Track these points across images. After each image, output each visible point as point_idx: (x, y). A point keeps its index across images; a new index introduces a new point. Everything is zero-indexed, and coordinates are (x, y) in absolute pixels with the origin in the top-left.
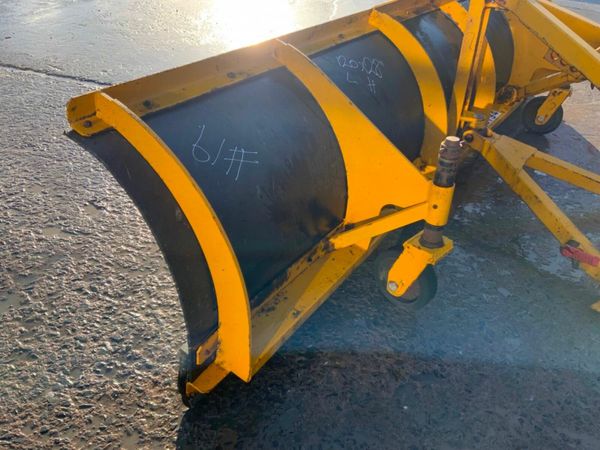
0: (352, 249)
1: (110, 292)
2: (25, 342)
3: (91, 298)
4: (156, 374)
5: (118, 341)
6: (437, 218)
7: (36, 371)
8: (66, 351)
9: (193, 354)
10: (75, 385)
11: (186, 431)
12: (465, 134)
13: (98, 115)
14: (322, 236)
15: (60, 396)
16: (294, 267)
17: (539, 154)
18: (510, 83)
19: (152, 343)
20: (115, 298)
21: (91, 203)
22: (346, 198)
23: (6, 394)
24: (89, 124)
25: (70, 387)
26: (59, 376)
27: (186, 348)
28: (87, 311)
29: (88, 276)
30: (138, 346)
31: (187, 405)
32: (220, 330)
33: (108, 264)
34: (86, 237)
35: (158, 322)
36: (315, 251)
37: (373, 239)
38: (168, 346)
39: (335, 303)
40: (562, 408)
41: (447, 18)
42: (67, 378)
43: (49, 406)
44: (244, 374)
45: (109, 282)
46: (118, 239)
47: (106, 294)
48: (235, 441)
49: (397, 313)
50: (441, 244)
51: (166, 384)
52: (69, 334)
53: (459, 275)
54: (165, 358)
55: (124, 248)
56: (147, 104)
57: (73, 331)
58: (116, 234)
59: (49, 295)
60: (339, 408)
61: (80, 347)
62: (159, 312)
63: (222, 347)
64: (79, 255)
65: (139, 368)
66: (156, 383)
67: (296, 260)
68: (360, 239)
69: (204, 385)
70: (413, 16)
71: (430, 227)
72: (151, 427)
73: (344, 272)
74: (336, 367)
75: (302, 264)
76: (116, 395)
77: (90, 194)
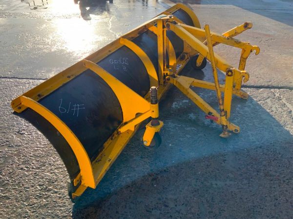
0: (128, 131)
1: (34, 167)
2: (4, 193)
3: (27, 171)
4: (59, 194)
5: (41, 185)
6: (155, 115)
7: (11, 203)
8: (21, 193)
9: (72, 182)
10: (28, 205)
11: (75, 211)
12: (167, 77)
13: (22, 104)
14: (116, 129)
15: (23, 210)
16: (106, 143)
17: (196, 81)
18: (184, 51)
19: (56, 183)
20: (37, 169)
21: (18, 132)
22: (122, 113)
23: (2, 214)
24: (20, 108)
25: (26, 206)
26: (21, 203)
27: (69, 181)
28: (27, 176)
29: (24, 163)
30: (50, 185)
31: (73, 202)
32: (81, 172)
33: (31, 156)
34: (19, 147)
35: (56, 175)
36: (114, 135)
37: (135, 126)
38: (62, 183)
39: (125, 153)
40: (211, 174)
41: (152, 33)
42: (25, 203)
43: (20, 215)
44: (93, 186)
45: (33, 163)
46: (32, 145)
47: (33, 168)
48: (94, 211)
49: (149, 152)
50: (159, 124)
51: (64, 197)
52: (21, 187)
53: (171, 133)
54: (62, 188)
55: (36, 149)
56: (39, 96)
57: (23, 185)
58: (32, 143)
59: (10, 173)
60: (131, 191)
61: (27, 191)
62: (56, 171)
63: (83, 178)
64: (18, 155)
65: (52, 193)
66: (60, 198)
67: (106, 141)
68: (131, 127)
69: (79, 193)
70: (138, 35)
71: (153, 119)
72: (62, 213)
73: (126, 141)
74: (129, 177)
75: (109, 141)
76: (45, 205)
77: (16, 129)
